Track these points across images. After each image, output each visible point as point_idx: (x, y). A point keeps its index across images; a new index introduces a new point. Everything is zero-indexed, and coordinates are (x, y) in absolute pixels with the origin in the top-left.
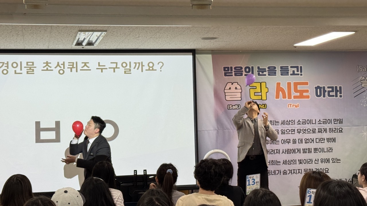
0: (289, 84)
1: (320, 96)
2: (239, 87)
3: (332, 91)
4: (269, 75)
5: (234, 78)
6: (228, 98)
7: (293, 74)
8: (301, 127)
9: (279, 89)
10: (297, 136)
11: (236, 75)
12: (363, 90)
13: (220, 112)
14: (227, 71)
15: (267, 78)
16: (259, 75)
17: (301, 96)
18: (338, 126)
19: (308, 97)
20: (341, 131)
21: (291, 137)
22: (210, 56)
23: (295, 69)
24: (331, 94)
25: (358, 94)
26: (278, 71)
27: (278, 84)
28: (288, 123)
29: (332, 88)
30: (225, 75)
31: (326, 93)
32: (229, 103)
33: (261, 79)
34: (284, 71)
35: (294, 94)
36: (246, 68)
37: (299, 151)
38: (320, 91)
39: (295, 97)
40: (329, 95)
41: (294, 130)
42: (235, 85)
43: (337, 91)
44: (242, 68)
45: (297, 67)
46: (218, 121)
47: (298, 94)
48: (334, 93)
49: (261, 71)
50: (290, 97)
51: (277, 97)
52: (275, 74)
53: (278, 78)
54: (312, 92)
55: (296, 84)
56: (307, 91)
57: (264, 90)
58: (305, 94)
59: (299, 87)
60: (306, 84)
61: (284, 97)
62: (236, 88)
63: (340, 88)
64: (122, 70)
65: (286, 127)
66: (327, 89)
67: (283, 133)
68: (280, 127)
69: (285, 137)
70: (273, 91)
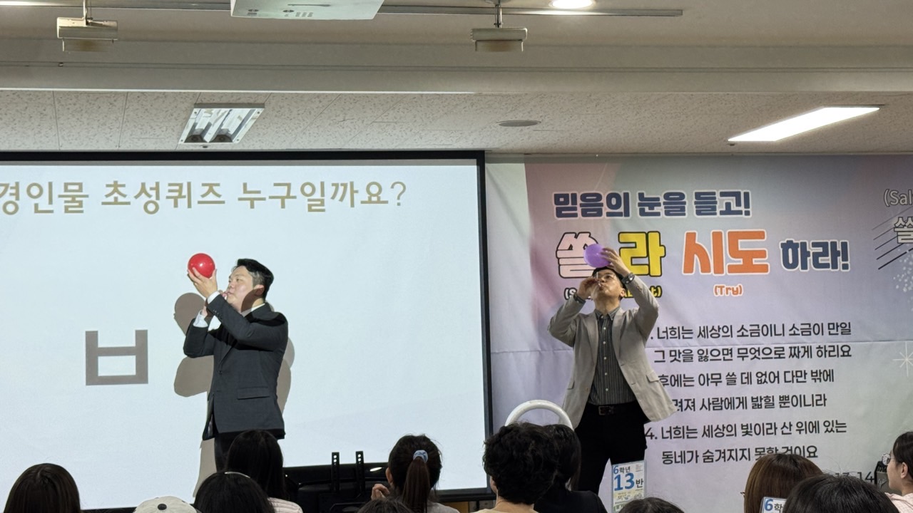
0: (718, 237)
1: (794, 265)
3: (825, 254)
4: (667, 213)
5: (580, 222)
6: (566, 272)
7: (728, 211)
8: (748, 343)
9: (692, 248)
10: (737, 366)
11: (584, 214)
12: (900, 251)
13: (547, 308)
14: (564, 205)
15: (661, 221)
16: (643, 213)
17: (748, 267)
18: (840, 340)
19: (764, 268)
20: (846, 354)
21: (722, 368)
22: (521, 167)
23: (732, 200)
24: (821, 260)
25: (889, 258)
26: (690, 204)
27: (691, 237)
28: (715, 332)
29: (824, 245)
30: (559, 214)
31: (810, 259)
32: (569, 284)
33: (648, 223)
34: (706, 204)
35: (728, 260)
36: (609, 197)
37: (743, 402)
38: (794, 254)
39: (732, 269)
40: (817, 265)
41: (730, 352)
42: (584, 239)
43: (835, 254)
44: (599, 197)
45: (737, 195)
46: (540, 325)
47: (740, 262)
48: (828, 260)
49: (648, 204)
50: (719, 269)
51: (689, 268)
52: (682, 211)
53: (691, 221)
54: (773, 258)
55: (734, 237)
56: (762, 254)
57: (656, 252)
58: (756, 261)
59: (743, 245)
60: (760, 235)
61: (705, 268)
62: (586, 247)
63: (844, 245)
64: (304, 201)
65: (711, 344)
66: (811, 250)
67: (703, 358)
68: (695, 345)
69: (709, 368)
70: (678, 253)
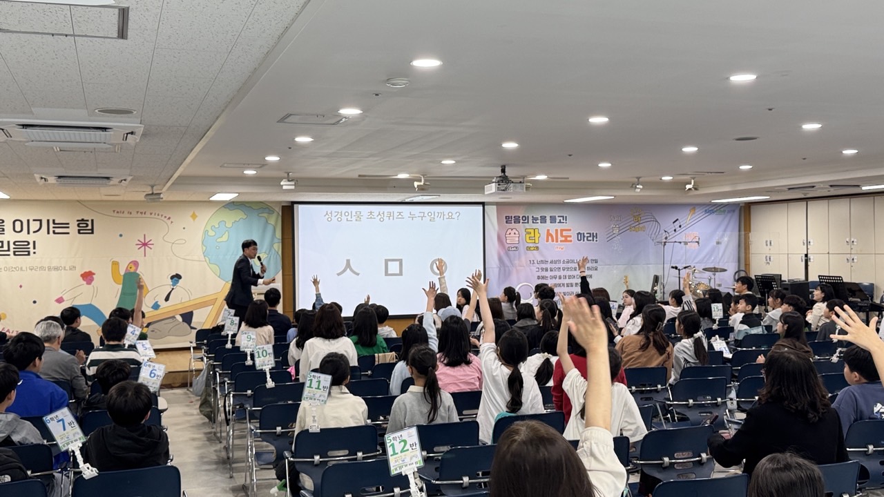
0: (557, 230)
1: (581, 240)
2: (517, 233)
3: (590, 236)
4: (541, 222)
5: (513, 225)
6: (508, 241)
7: (560, 222)
8: (565, 265)
9: (549, 234)
10: (562, 273)
11: (515, 222)
12: (614, 236)
13: (502, 254)
14: (508, 220)
15: (539, 225)
16: (533, 222)
17: (566, 241)
18: (594, 265)
19: (571, 241)
20: (596, 269)
21: (557, 273)
22: (495, 207)
23: (561, 218)
24: (589, 238)
25: (610, 239)
26: (548, 219)
27: (548, 230)
28: (556, 262)
29: (590, 234)
30: (507, 222)
31: (585, 238)
32: (509, 245)
33: (535, 226)
34: (553, 220)
35: (560, 238)
36: (523, 217)
37: (563, 285)
38: (581, 236)
39: (561, 241)
40: (587, 240)
41: (560, 268)
42: (514, 231)
43: (593, 236)
44: (519, 217)
45: (563, 217)
46: (500, 259)
47: (563, 239)
48: (591, 238)
49: (535, 219)
50: (557, 241)
51: (547, 241)
52: (545, 222)
53: (548, 225)
54: (574, 238)
55: (562, 231)
56: (570, 236)
57: (537, 235)
58: (569, 239)
59: (565, 233)
60: (570, 230)
61: (553, 241)
62: (515, 233)
63: (596, 234)
64: (428, 218)
65: (553, 266)
66: (586, 235)
67: (551, 270)
68: (549, 266)
69: (553, 274)
70: (544, 236)
